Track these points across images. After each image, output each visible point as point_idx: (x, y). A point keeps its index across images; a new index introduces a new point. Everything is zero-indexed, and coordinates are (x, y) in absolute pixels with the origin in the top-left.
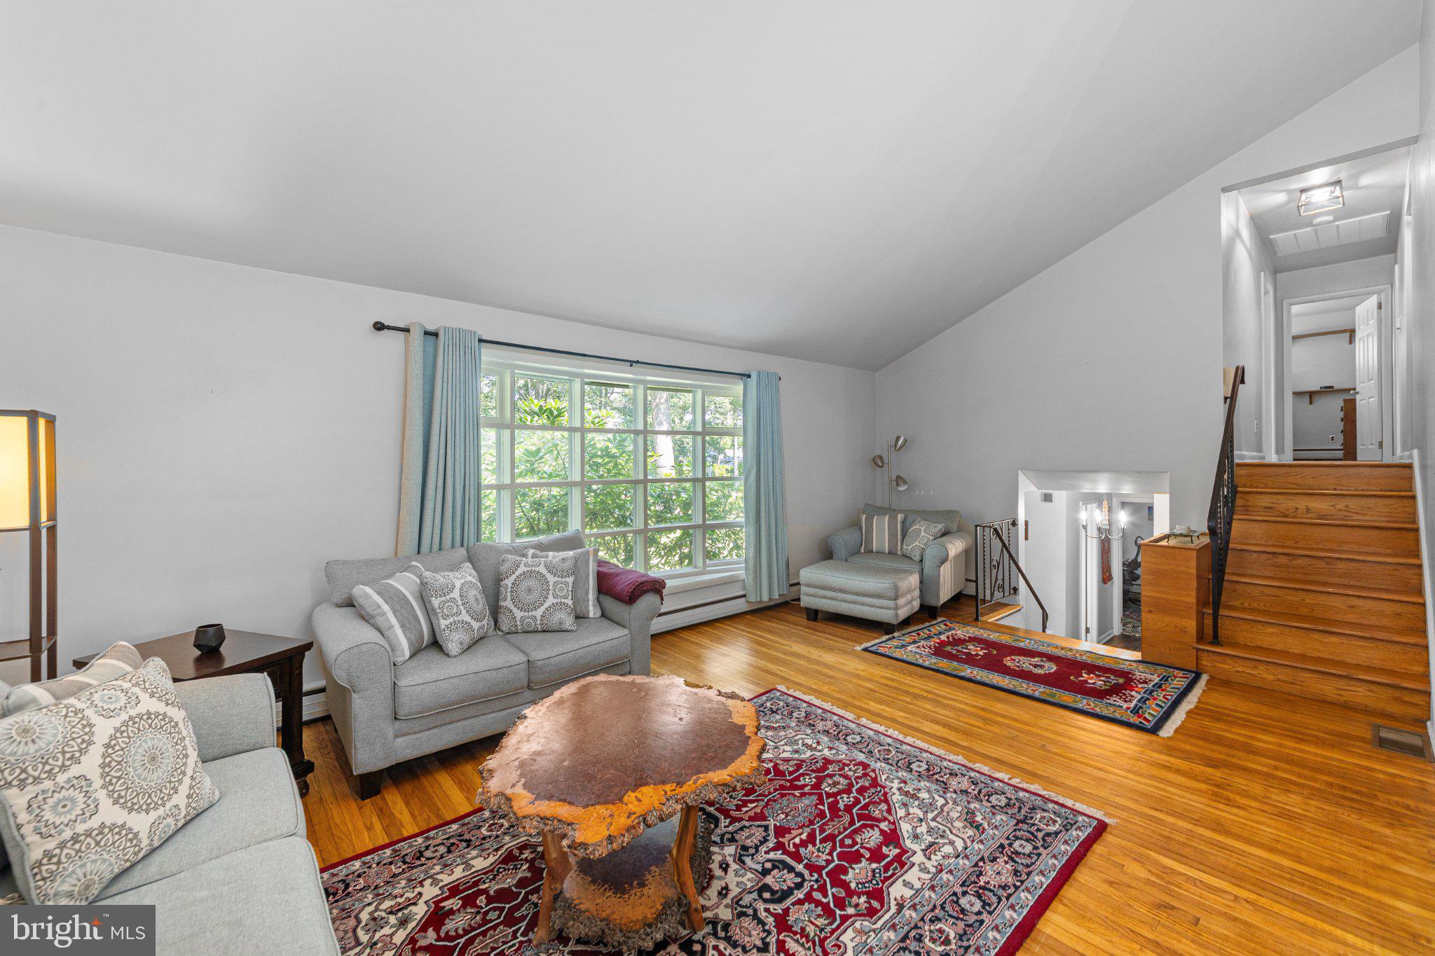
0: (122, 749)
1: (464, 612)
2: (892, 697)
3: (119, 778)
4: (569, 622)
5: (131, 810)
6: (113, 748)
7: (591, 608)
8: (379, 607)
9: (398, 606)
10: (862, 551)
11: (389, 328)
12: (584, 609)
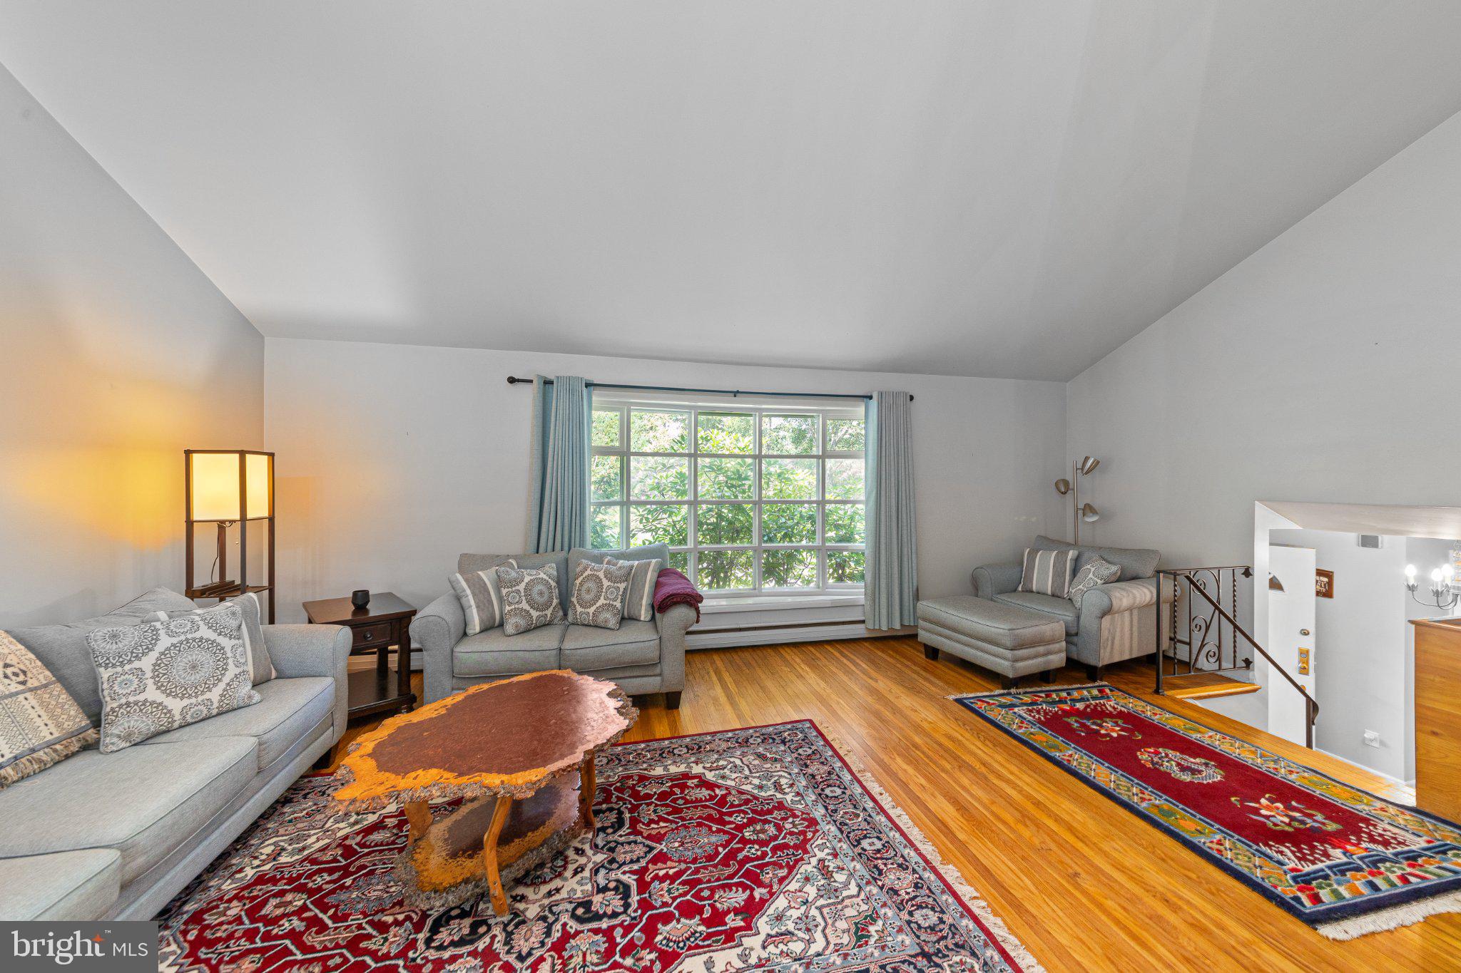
0: (172, 657)
1: (524, 602)
2: (928, 757)
3: (165, 674)
4: (613, 622)
5: (168, 695)
6: (165, 655)
7: (643, 612)
8: (464, 591)
9: (477, 591)
10: (1020, 589)
11: (519, 381)
12: (636, 612)
